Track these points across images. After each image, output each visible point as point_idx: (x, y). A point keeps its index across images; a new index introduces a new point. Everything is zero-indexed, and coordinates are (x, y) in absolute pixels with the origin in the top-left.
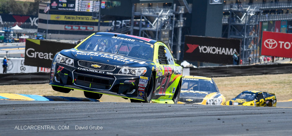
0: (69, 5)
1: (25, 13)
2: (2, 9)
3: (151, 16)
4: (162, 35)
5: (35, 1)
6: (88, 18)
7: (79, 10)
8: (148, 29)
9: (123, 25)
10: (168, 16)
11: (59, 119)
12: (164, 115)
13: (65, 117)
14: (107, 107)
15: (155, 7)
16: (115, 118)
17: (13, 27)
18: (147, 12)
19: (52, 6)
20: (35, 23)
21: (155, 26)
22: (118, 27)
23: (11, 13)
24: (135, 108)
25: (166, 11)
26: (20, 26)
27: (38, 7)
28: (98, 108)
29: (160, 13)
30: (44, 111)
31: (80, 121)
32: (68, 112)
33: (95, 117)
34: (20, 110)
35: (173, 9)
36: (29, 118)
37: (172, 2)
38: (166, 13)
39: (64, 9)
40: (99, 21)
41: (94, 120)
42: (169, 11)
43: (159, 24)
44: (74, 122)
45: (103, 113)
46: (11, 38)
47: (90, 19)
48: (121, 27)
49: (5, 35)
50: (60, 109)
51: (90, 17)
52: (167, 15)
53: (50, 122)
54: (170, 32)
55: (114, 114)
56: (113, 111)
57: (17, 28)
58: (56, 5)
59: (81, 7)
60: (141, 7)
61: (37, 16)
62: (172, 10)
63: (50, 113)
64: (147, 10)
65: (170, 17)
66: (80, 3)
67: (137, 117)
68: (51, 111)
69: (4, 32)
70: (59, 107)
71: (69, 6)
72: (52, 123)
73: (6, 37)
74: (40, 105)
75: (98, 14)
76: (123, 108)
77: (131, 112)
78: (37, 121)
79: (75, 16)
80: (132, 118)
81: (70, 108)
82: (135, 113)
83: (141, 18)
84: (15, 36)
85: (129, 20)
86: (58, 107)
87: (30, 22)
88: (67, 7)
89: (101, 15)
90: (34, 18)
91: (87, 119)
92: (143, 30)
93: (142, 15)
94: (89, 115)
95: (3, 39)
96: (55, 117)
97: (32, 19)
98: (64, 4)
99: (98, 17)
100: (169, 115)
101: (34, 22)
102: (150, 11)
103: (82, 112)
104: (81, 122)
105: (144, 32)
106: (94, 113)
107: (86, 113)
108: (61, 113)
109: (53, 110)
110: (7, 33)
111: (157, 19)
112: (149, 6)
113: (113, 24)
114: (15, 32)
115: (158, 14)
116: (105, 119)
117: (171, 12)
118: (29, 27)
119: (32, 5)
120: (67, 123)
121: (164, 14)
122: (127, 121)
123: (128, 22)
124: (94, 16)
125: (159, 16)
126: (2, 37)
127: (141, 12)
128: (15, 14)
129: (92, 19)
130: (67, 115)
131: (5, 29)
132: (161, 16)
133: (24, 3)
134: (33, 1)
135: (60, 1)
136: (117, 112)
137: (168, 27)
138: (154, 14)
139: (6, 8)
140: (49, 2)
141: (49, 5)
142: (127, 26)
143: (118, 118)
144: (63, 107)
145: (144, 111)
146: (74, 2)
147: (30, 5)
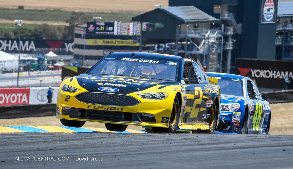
0: (107, 28)
1: (59, 38)
2: (35, 34)
3: (198, 39)
4: (210, 58)
5: (70, 25)
6: (128, 41)
7: (119, 34)
8: (194, 52)
9: (166, 49)
10: (216, 38)
11: (109, 153)
12: (223, 146)
13: (115, 151)
14: (160, 139)
15: (201, 28)
16: (170, 151)
17: (46, 53)
18: (193, 33)
19: (89, 30)
20: (71, 50)
21: (201, 49)
22: (161, 51)
23: (44, 38)
24: (190, 139)
25: (213, 32)
27: (73, 31)
29: (207, 35)
30: (91, 145)
31: (132, 156)
32: (118, 146)
33: (147, 151)
34: (65, 144)
35: (220, 29)
36: (76, 152)
37: (220, 23)
38: (214, 34)
39: (102, 33)
40: (141, 45)
41: (148, 153)
42: (216, 32)
43: (206, 46)
44: (125, 156)
45: (156, 145)
46: (45, 66)
47: (130, 43)
48: (165, 51)
49: (39, 62)
50: (108, 142)
51: (130, 41)
52: (214, 37)
54: (219, 55)
55: (168, 146)
56: (167, 143)
57: (51, 54)
58: (93, 29)
60: (186, 29)
61: (72, 41)
62: (220, 31)
63: (98, 147)
64: (193, 31)
65: (218, 39)
66: (119, 26)
68: (98, 145)
69: (37, 59)
70: (107, 140)
73: (39, 65)
75: (139, 36)
76: (177, 140)
77: (186, 144)
79: (114, 40)
80: (188, 151)
81: (120, 141)
82: (191, 145)
83: (186, 40)
84: (50, 63)
85: (174, 43)
86: (105, 140)
87: (65, 47)
88: (105, 30)
89: (143, 38)
90: (70, 44)
91: (140, 152)
92: (189, 54)
93: (187, 37)
94: (141, 148)
95: (36, 67)
96: (104, 151)
97: (68, 45)
98: (101, 27)
99: (139, 40)
101: (69, 48)
102: (196, 34)
103: (133, 145)
104: (134, 156)
106: (146, 146)
107: (138, 147)
108: (110, 146)
109: (101, 143)
110: (41, 60)
111: (204, 41)
112: (195, 27)
113: (156, 49)
114: (49, 59)
115: (204, 36)
116: (159, 153)
117: (219, 33)
118: (64, 53)
119: (67, 29)
120: (118, 158)
121: (211, 35)
122: (184, 154)
123: (172, 45)
124: (135, 40)
125: (206, 38)
126: (35, 65)
127: (186, 33)
128: (49, 39)
129: (132, 43)
130: (116, 148)
131: (38, 56)
132: (208, 38)
133: (58, 27)
134: (68, 24)
135: (97, 24)
136: (171, 145)
137: (216, 50)
138: (201, 36)
139: (38, 33)
140: (85, 25)
141: (85, 29)
142: (171, 50)
143: (173, 151)
144: (111, 139)
145: (200, 143)
146: (112, 25)
147: (65, 29)
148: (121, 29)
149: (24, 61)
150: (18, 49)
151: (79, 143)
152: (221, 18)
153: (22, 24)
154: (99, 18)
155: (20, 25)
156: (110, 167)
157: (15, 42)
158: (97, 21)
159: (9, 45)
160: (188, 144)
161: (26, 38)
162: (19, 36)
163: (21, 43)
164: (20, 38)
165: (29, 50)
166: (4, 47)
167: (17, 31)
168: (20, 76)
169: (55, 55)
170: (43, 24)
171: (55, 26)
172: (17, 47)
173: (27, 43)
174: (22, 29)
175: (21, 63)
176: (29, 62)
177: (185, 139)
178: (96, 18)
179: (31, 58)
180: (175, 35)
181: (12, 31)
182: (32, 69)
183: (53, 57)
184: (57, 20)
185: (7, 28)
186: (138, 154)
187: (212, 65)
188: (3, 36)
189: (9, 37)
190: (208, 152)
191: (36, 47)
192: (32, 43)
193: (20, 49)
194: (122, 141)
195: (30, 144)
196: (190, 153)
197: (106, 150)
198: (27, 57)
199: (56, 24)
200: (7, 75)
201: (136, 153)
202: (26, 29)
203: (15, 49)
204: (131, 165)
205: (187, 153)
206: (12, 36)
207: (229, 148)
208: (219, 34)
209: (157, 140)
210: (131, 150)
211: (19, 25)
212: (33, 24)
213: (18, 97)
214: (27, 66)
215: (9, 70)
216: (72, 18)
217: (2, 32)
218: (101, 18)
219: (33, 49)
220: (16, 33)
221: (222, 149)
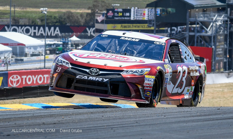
0: (125, 13)
1: (82, 24)
2: (59, 20)
3: (207, 22)
4: (218, 39)
5: (91, 11)
6: (143, 26)
7: (135, 19)
8: (203, 34)
9: (178, 31)
10: (222, 21)
11: (107, 126)
12: (212, 118)
13: (113, 124)
14: (156, 113)
15: (209, 13)
16: (162, 122)
17: (70, 38)
18: (202, 17)
19: (108, 16)
20: (92, 34)
21: (210, 31)
22: (174, 33)
23: (68, 24)
24: (184, 112)
25: (220, 16)
26: (77, 36)
27: (95, 17)
28: (147, 113)
29: (214, 18)
30: (93, 119)
31: (127, 128)
32: (117, 119)
33: (142, 123)
34: (69, 119)
35: (227, 13)
36: (77, 126)
37: (226, 7)
38: (221, 18)
39: (120, 18)
40: (155, 29)
41: (142, 125)
42: (223, 16)
43: (214, 29)
44: (121, 128)
45: (151, 118)
46: (69, 49)
47: (146, 27)
48: (177, 34)
49: (63, 46)
50: (109, 116)
51: (146, 25)
52: (221, 20)
53: (97, 130)
54: (226, 36)
55: (162, 119)
56: (162, 116)
57: (74, 38)
58: (112, 15)
59: (137, 15)
60: (196, 13)
61: (93, 26)
62: (226, 15)
63: (98, 121)
64: (202, 15)
65: (225, 21)
66: (135, 12)
67: (185, 121)
68: (99, 118)
69: (62, 43)
70: (108, 114)
71: (125, 15)
72: (99, 130)
73: (64, 48)
74: (89, 113)
75: (153, 21)
76: (172, 113)
77: (179, 116)
78: (85, 129)
79: (131, 25)
80: (179, 122)
81: (119, 115)
82: (183, 117)
83: (196, 24)
84: (73, 47)
85: (185, 26)
86: (107, 114)
87: (88, 32)
88: (123, 16)
89: (157, 23)
90: (91, 29)
91: (135, 125)
92: (199, 35)
93: (197, 20)
94: (136, 121)
95: (61, 50)
96: (103, 124)
97: (89, 30)
98: (119, 13)
99: (153, 24)
100: (217, 118)
101: (91, 32)
102: (204, 17)
103: (131, 118)
104: (129, 128)
105: (199, 38)
106: (142, 119)
107: (135, 119)
108: (109, 119)
109: (102, 117)
110: (65, 44)
111: (211, 24)
112: (204, 11)
113: (169, 31)
114: (73, 43)
115: (212, 19)
116: (152, 124)
118: (86, 37)
119: (89, 16)
120: (114, 130)
121: (218, 18)
122: (174, 125)
123: (183, 28)
124: (150, 24)
125: (213, 21)
126: (60, 49)
127: (196, 18)
128: (72, 25)
129: (147, 27)
130: (115, 121)
131: (63, 40)
132: (216, 21)
133: (80, 14)
134: (89, 11)
135: (115, 10)
136: (165, 117)
137: (224, 31)
138: (209, 19)
139: (63, 20)
140: (105, 12)
141: (105, 15)
142: (183, 33)
143: (166, 123)
144: (112, 113)
145: (192, 115)
146: (129, 11)
147: (87, 15)
148: (137, 14)
149: (50, 45)
150: (44, 35)
151: (82, 118)
152: (227, 2)
153: (47, 12)
154: (117, 5)
155: (46, 13)
156: (104, 138)
157: (42, 28)
158: (115, 8)
159: (36, 31)
160: (181, 116)
161: (52, 24)
162: (45, 23)
163: (47, 28)
164: (46, 25)
165: (55, 35)
166: (31, 33)
167: (43, 18)
168: (46, 58)
169: (78, 39)
170: (67, 12)
171: (78, 13)
172: (43, 32)
173: (52, 28)
174: (48, 16)
175: (47, 47)
176: (55, 46)
177: (179, 112)
178: (115, 5)
179: (56, 42)
180: (186, 19)
181: (39, 19)
182: (58, 52)
183: (76, 41)
184: (79, 8)
185: (34, 16)
186: (133, 126)
187: (219, 45)
188: (31, 23)
189: (36, 24)
190: (197, 123)
191: (61, 32)
192: (57, 29)
193: (46, 35)
194: (122, 115)
195: (37, 119)
196: (180, 125)
197: (105, 123)
198: (52, 41)
199: (79, 11)
200: (35, 58)
201: (132, 125)
202: (51, 16)
203: (42, 34)
204: (123, 136)
205: (178, 124)
206: (39, 23)
207: (217, 119)
208: (225, 17)
209: (154, 114)
210: (128, 123)
211: (44, 13)
212: (58, 12)
213: (44, 78)
214: (52, 49)
215: (36, 53)
216: (94, 5)
217: (29, 19)
218: (119, 5)
219: (58, 34)
220: (42, 20)
221: (210, 120)
